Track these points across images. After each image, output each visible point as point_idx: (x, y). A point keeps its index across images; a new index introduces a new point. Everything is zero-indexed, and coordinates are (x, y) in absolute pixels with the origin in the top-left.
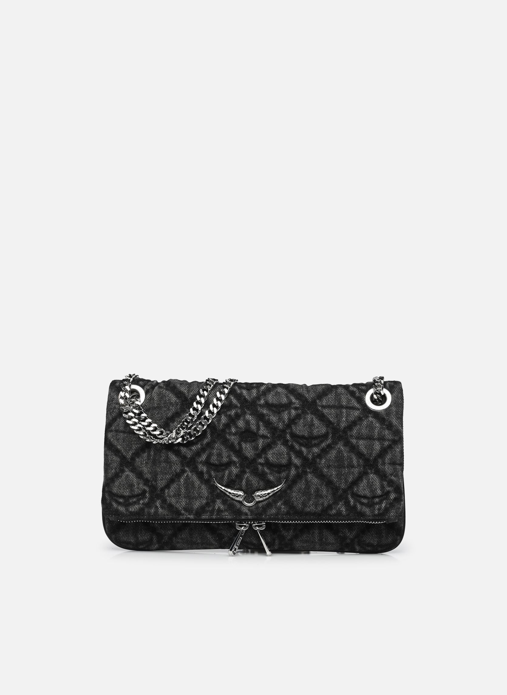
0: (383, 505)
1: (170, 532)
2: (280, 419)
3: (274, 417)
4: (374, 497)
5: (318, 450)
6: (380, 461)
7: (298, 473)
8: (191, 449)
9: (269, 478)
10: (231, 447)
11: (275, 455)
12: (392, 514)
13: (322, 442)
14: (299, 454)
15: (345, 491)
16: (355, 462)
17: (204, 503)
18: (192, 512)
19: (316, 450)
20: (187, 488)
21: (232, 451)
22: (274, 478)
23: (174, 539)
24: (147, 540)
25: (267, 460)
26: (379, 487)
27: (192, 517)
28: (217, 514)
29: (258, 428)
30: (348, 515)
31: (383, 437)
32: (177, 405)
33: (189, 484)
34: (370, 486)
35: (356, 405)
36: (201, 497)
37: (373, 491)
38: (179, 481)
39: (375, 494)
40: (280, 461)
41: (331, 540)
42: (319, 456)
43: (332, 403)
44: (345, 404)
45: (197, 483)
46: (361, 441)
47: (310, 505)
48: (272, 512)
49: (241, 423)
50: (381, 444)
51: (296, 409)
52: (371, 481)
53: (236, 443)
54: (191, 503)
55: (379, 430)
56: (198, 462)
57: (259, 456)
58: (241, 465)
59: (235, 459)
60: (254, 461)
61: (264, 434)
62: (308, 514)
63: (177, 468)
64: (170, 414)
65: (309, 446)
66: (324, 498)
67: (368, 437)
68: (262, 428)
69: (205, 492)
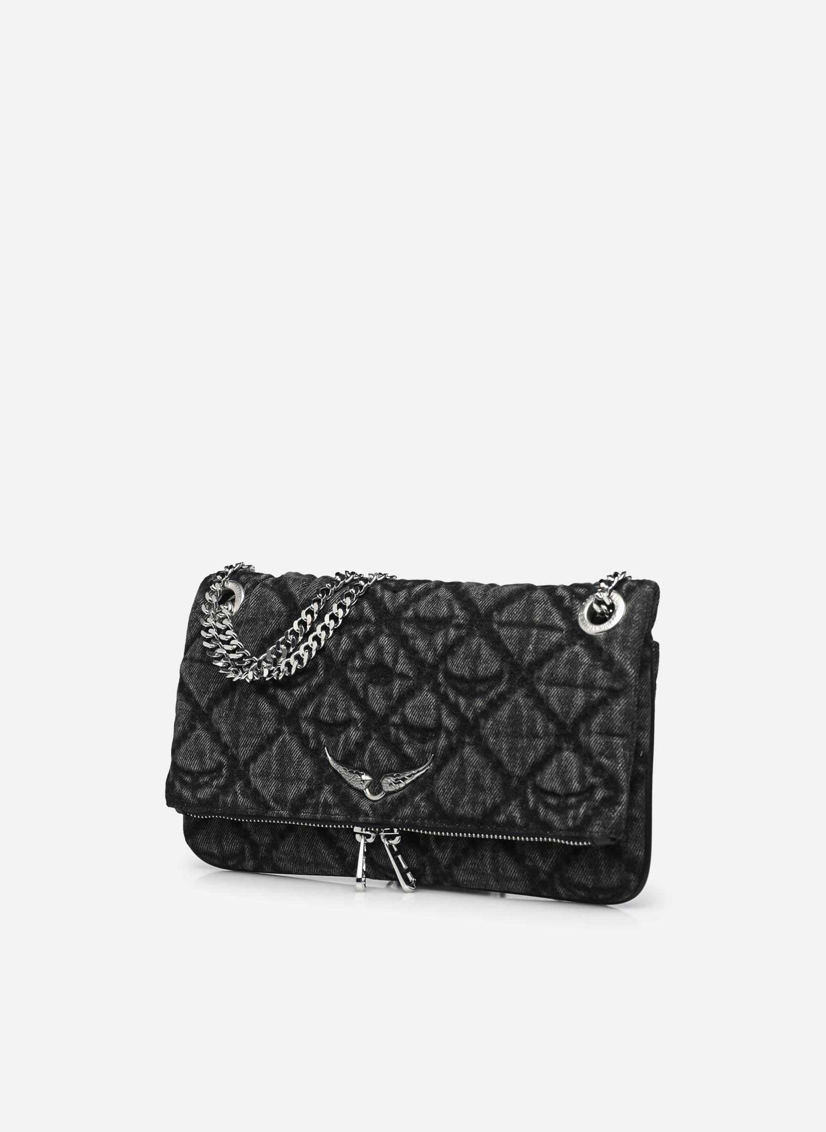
0: (582, 811)
1: (267, 840)
2: (431, 645)
3: (422, 641)
4: (569, 795)
5: (483, 702)
6: (583, 728)
7: (450, 743)
8: (292, 695)
9: (406, 751)
10: (351, 692)
11: (416, 710)
12: (596, 829)
13: (491, 688)
14: (454, 709)
15: (523, 781)
16: (539, 727)
17: (303, 789)
18: (286, 805)
19: (479, 703)
20: (281, 764)
21: (354, 700)
22: (414, 751)
23: (274, 852)
24: (235, 851)
25: (404, 717)
26: (575, 776)
27: (285, 813)
28: (324, 812)
29: (396, 661)
30: (526, 826)
31: (592, 682)
32: (280, 616)
33: (284, 756)
34: (562, 772)
35: (557, 622)
36: (300, 779)
37: (565, 783)
38: (271, 750)
39: (569, 788)
40: (423, 722)
41: (511, 871)
42: (485, 714)
43: (516, 617)
44: (539, 619)
45: (297, 755)
46: (554, 689)
47: (464, 804)
48: (405, 813)
49: (370, 651)
50: (586, 696)
51: (458, 627)
52: (564, 763)
53: (359, 685)
54: (285, 789)
55: (586, 669)
56: (302, 718)
57: (393, 710)
58: (366, 725)
59: (356, 714)
60: (385, 718)
61: (403, 670)
62: (462, 819)
63: (269, 726)
64: (267, 632)
65: (470, 695)
66: (486, 791)
67: (566, 681)
68: (401, 660)
69: (306, 771)
